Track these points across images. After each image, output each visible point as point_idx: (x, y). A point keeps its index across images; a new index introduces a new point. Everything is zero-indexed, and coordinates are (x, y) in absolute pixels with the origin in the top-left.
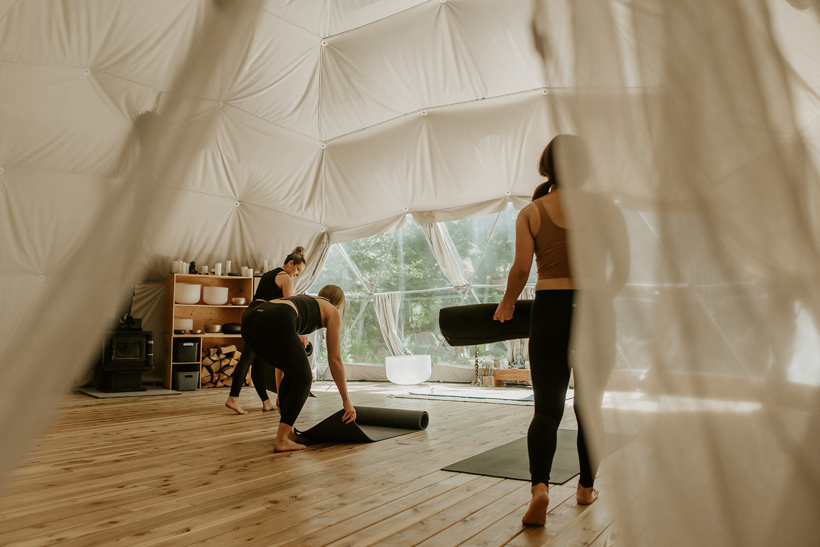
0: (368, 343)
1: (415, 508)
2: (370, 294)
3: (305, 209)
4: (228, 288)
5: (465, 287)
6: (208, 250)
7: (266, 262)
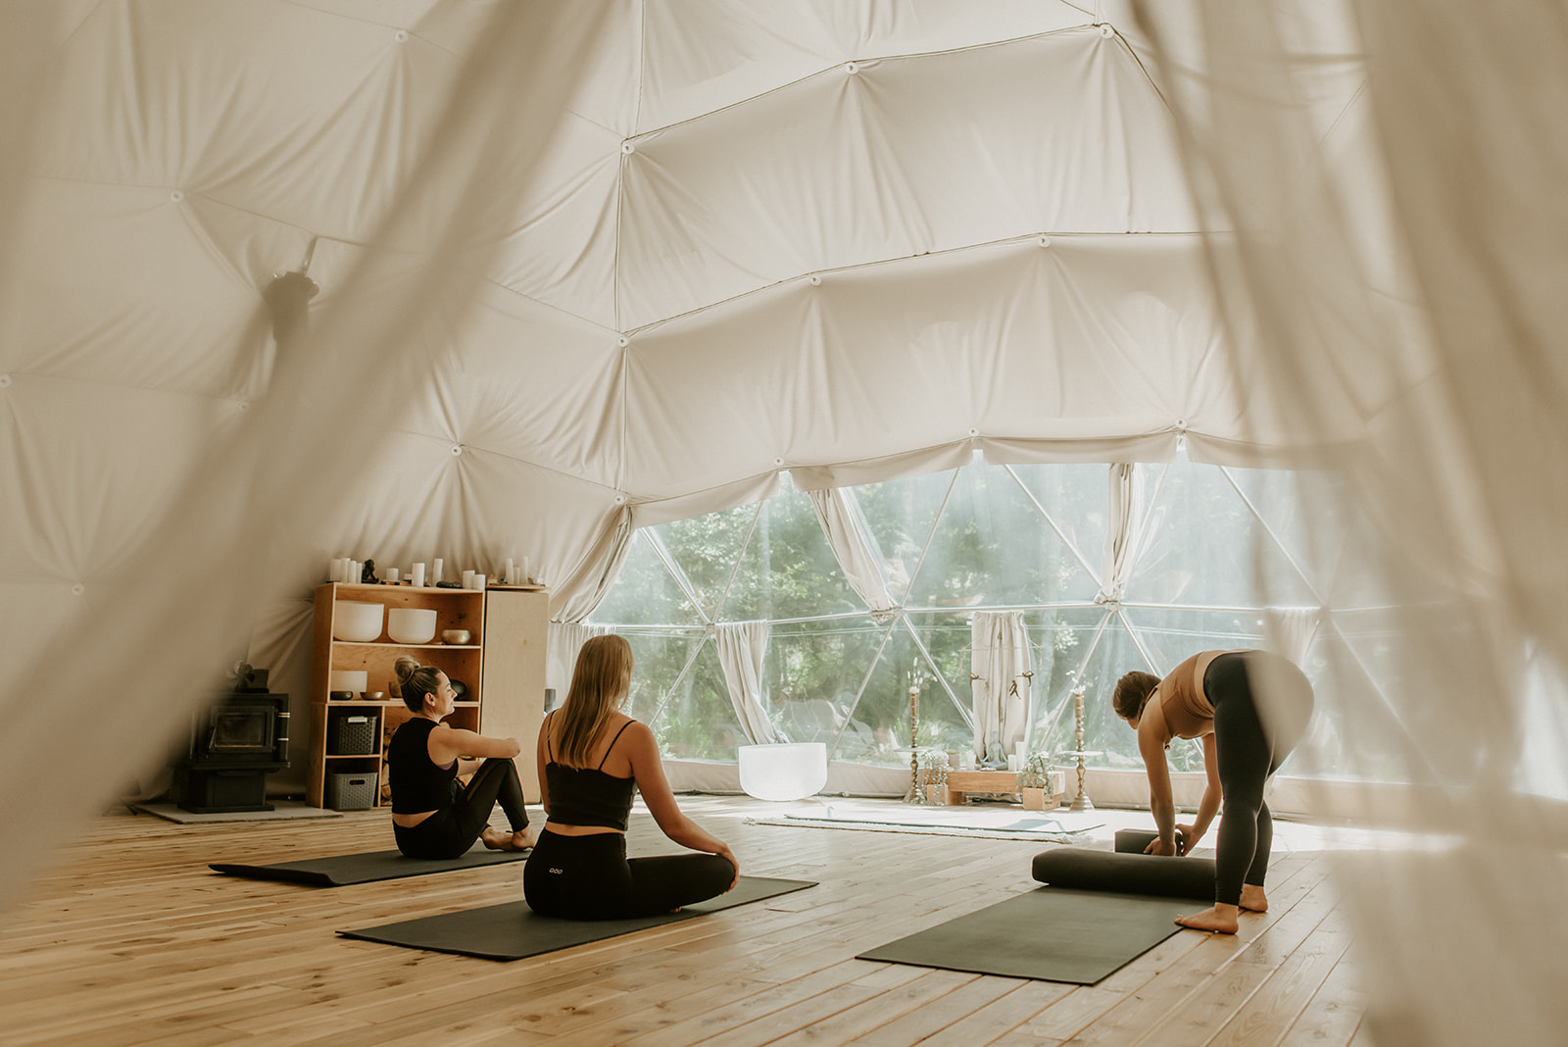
0: (701, 723)
1: (809, 1029)
2: (709, 624)
3: (586, 462)
4: (436, 612)
5: (892, 612)
6: (400, 537)
7: (510, 562)
